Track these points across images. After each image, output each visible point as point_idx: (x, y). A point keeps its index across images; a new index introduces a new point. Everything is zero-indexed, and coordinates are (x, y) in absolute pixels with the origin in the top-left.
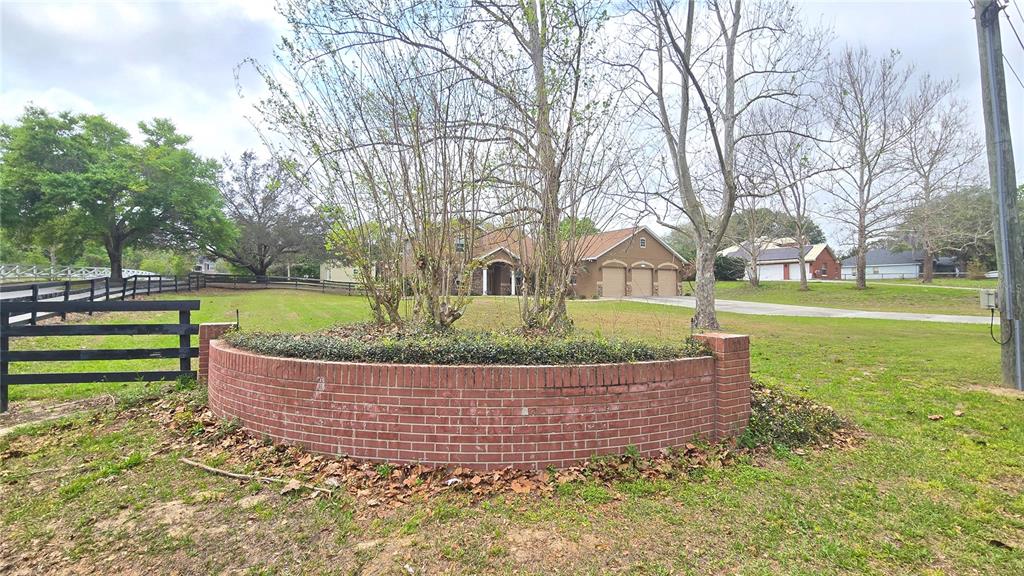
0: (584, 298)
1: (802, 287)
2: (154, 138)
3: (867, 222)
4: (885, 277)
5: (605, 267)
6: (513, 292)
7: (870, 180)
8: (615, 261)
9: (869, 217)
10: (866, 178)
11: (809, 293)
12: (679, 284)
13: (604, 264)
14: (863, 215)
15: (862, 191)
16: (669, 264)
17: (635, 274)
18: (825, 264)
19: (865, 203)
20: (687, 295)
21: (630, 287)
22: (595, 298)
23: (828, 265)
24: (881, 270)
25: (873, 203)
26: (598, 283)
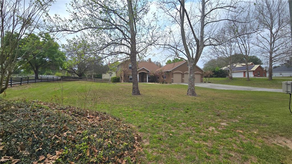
0: (167, 83)
1: (247, 80)
2: (45, 39)
3: (273, 56)
4: (284, 76)
5: (174, 73)
6: (147, 82)
7: (274, 41)
8: (178, 71)
9: (274, 55)
10: (272, 40)
11: (250, 81)
12: (202, 79)
13: (174, 72)
14: (271, 53)
15: (271, 45)
16: (198, 72)
17: (185, 75)
18: (259, 71)
19: (272, 49)
20: (205, 82)
21: (184, 80)
22: (170, 83)
23: (260, 72)
24: (283, 74)
25: (275, 49)
26: (172, 78)
